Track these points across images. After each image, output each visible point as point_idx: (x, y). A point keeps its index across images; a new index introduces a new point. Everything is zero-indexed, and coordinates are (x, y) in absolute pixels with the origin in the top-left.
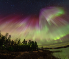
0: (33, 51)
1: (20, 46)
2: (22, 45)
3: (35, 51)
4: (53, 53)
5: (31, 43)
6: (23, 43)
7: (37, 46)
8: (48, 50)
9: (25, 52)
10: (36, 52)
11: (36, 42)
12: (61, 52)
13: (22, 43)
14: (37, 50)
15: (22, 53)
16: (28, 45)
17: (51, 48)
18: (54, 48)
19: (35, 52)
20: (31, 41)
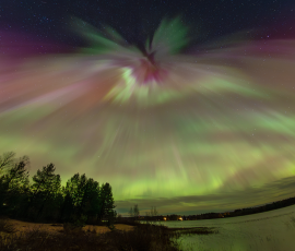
0: (86, 228)
1: (16, 190)
2: (26, 190)
3: (92, 228)
4: (178, 236)
5: (79, 187)
6: (35, 179)
7: (111, 205)
8: (158, 223)
9: (37, 225)
10: (101, 230)
11: (107, 185)
12: (211, 232)
13: (32, 182)
14: (107, 224)
15: (22, 228)
16: (60, 195)
17: (173, 218)
18: (185, 218)
19: (94, 232)
20: (83, 177)
